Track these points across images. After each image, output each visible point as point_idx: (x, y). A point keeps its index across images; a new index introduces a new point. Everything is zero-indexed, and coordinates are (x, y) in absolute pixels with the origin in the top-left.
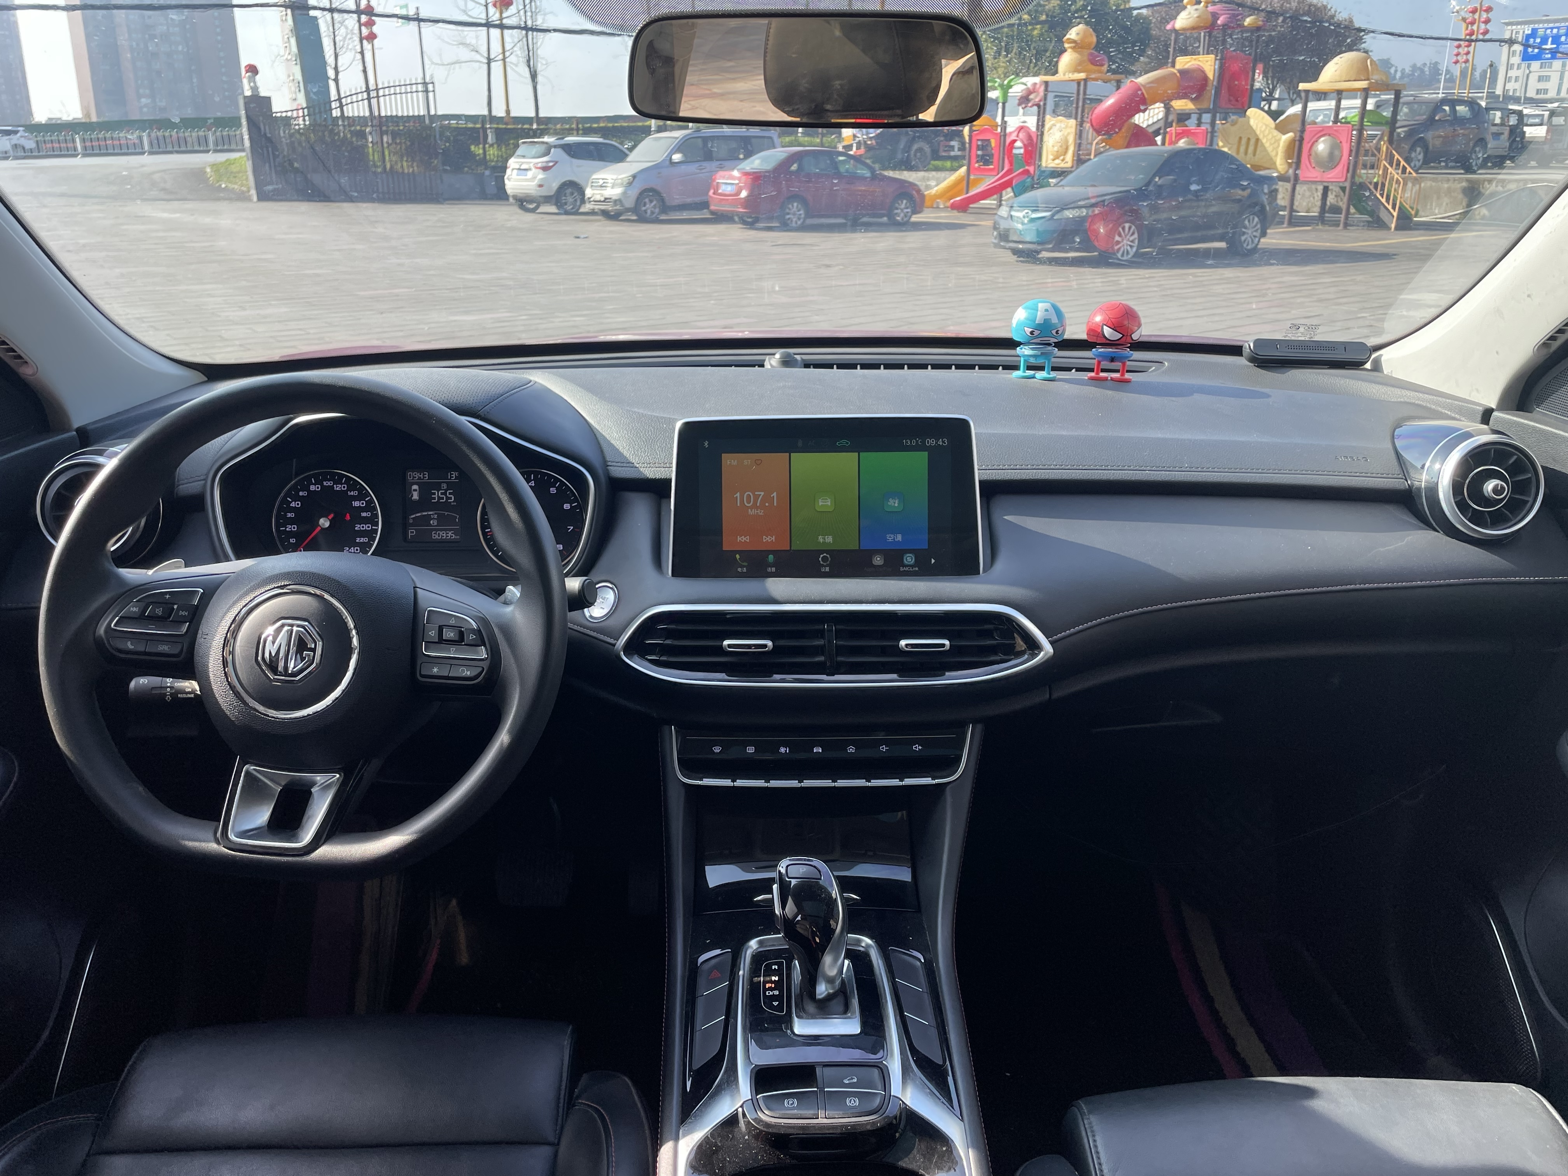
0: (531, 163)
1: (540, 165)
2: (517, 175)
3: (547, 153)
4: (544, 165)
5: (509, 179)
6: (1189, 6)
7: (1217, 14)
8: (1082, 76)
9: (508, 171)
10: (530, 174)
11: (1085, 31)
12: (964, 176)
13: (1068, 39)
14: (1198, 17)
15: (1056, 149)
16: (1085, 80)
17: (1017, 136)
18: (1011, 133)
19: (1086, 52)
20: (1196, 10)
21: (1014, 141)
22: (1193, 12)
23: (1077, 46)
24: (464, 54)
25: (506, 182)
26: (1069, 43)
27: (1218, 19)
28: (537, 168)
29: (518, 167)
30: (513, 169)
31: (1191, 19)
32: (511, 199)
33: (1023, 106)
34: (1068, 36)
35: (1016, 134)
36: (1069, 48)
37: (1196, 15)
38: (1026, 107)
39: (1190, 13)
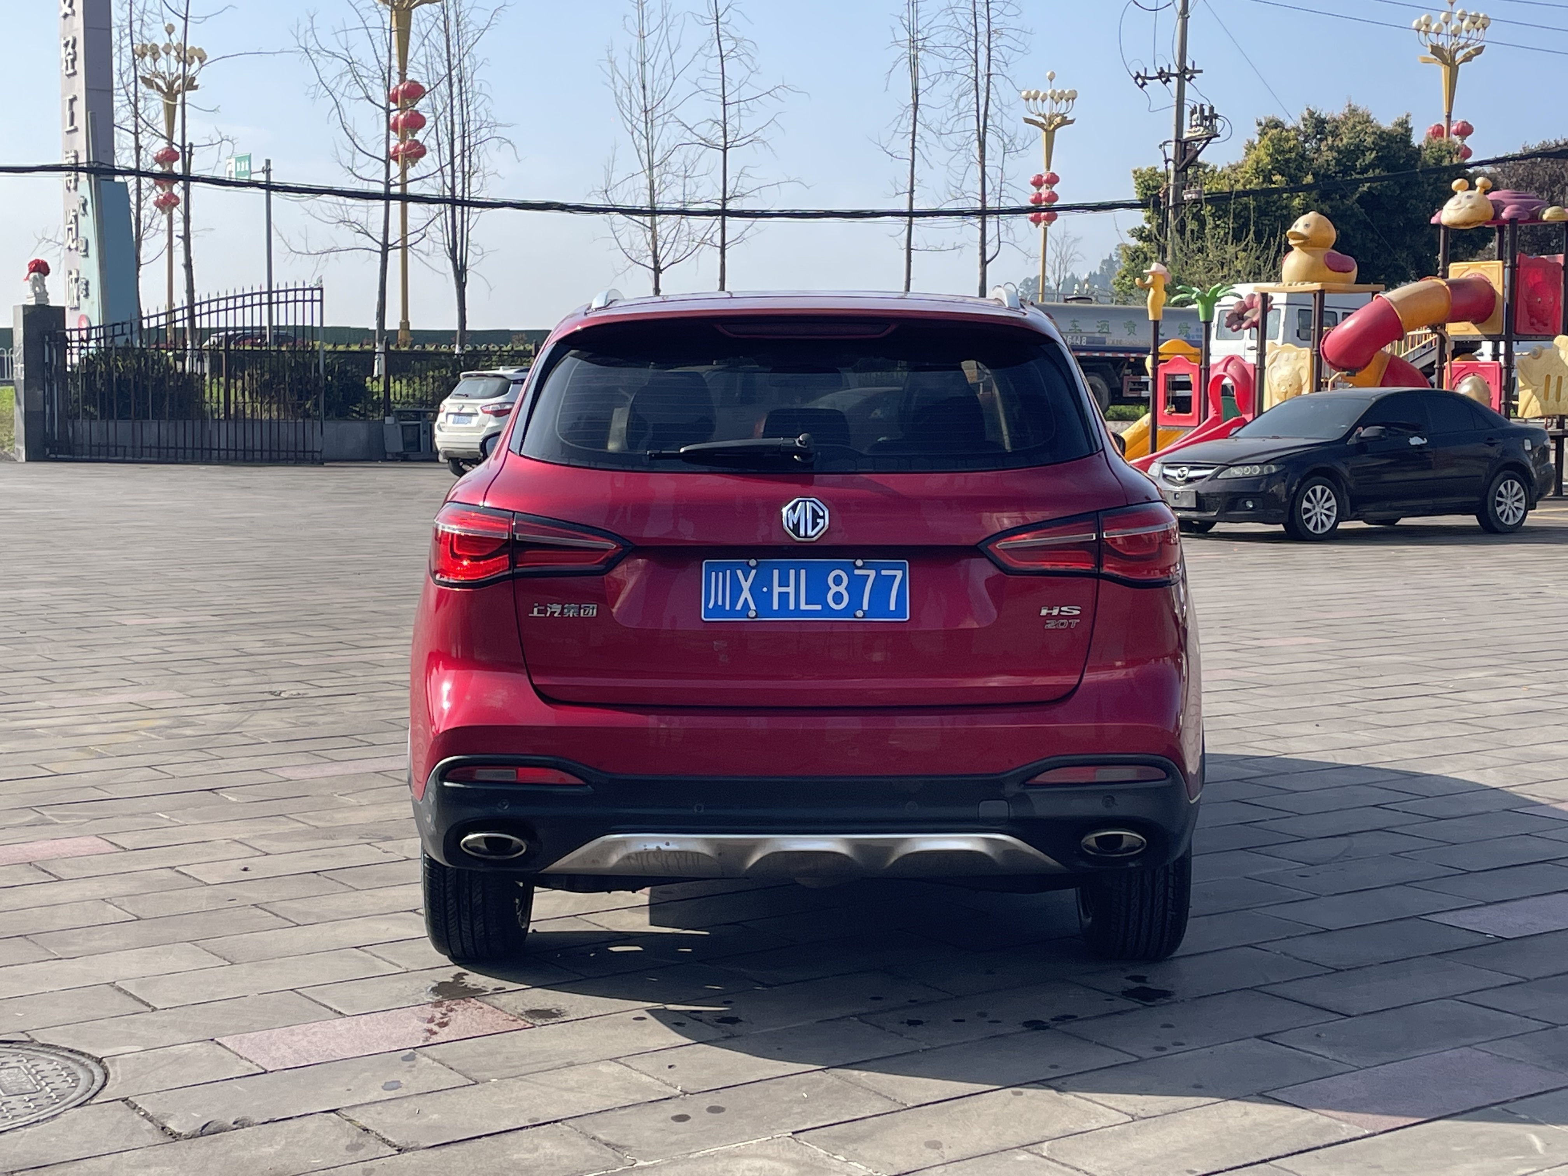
0: (478, 404)
1: (490, 408)
2: (454, 423)
3: (504, 391)
4: (498, 407)
5: (440, 429)
6: (1459, 192)
7: (1503, 203)
8: (1317, 286)
9: (441, 417)
10: (475, 421)
11: (1318, 221)
12: (1148, 427)
13: (1292, 233)
14: (1472, 207)
15: (1283, 389)
16: (1322, 292)
17: (1225, 370)
18: (1216, 366)
19: (1322, 253)
20: (1469, 197)
21: (1221, 378)
22: (1464, 200)
23: (1306, 242)
24: (347, 237)
25: (437, 431)
26: (1294, 239)
28: (487, 412)
29: (456, 411)
30: (448, 414)
31: (1462, 210)
32: (441, 458)
33: (1235, 327)
35: (1222, 366)
36: (1296, 245)
37: (1469, 205)
38: (1239, 328)
39: (1459, 203)
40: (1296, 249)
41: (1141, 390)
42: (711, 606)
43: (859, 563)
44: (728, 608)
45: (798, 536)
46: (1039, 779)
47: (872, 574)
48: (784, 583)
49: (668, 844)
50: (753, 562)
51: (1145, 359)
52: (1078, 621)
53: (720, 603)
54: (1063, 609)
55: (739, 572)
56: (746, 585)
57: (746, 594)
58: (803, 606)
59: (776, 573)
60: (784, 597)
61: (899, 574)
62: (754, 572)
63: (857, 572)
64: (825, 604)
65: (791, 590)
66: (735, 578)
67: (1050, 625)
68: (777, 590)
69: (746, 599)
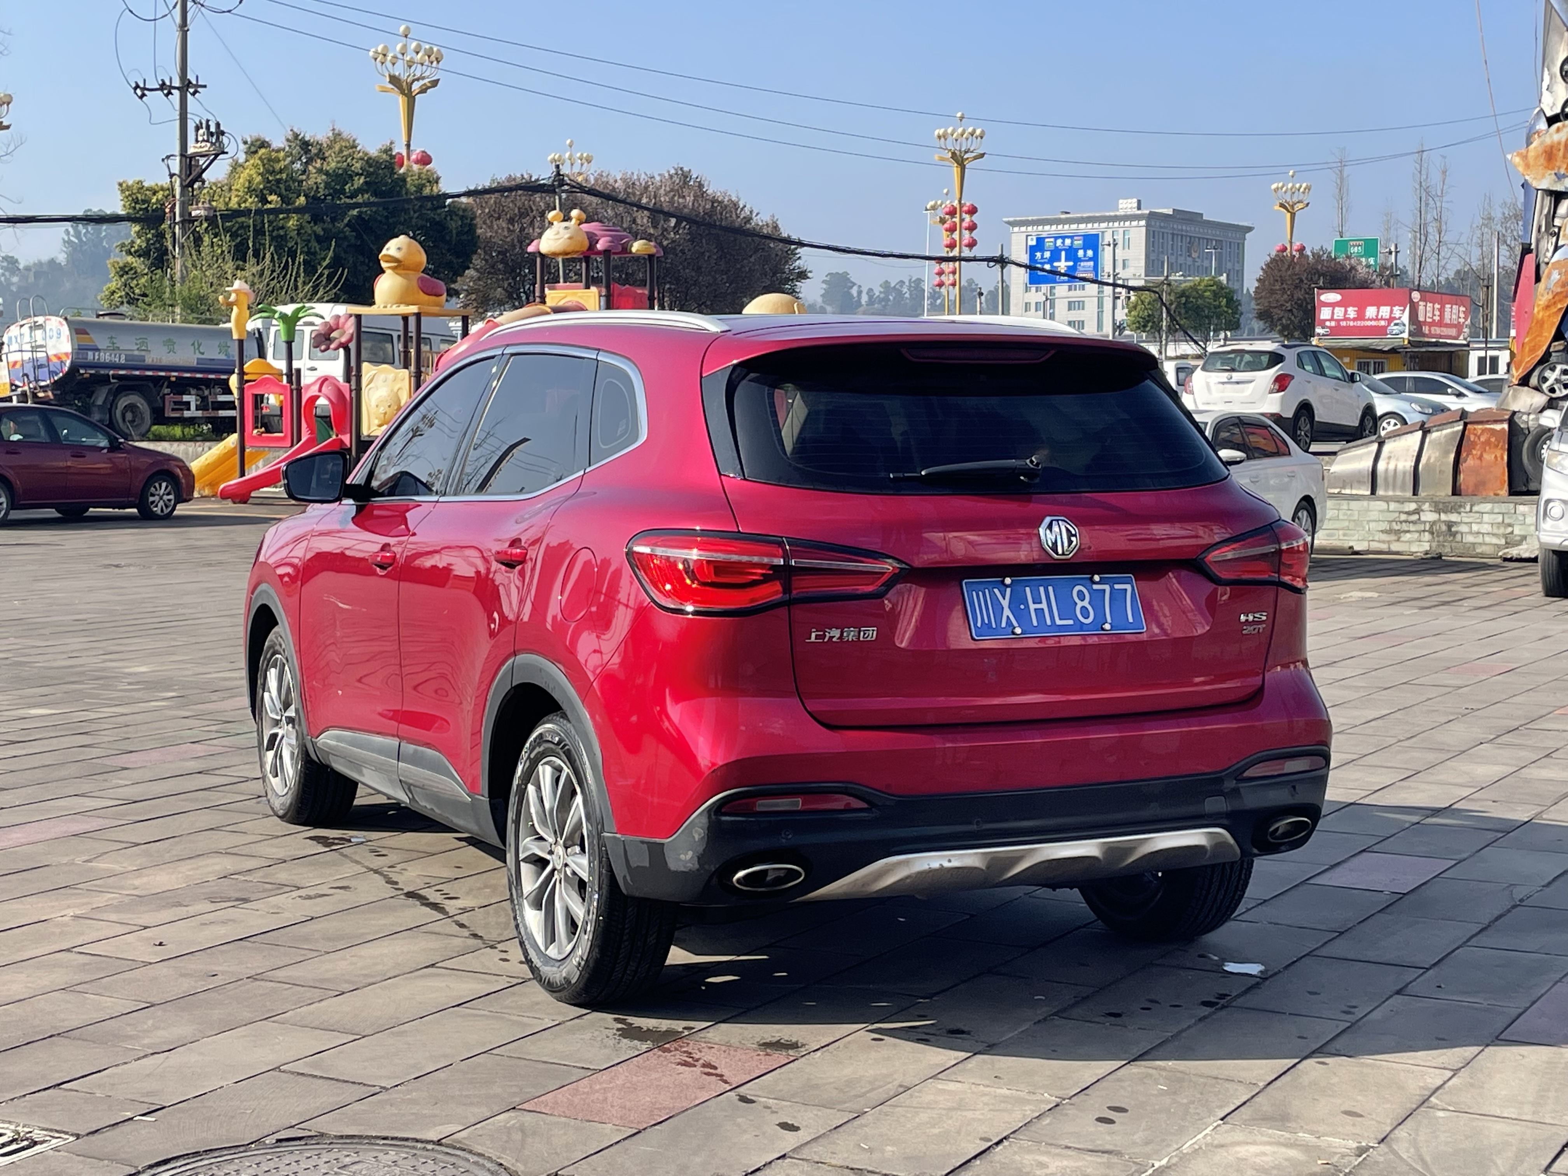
6: (555, 223)
7: (596, 235)
8: (414, 309)
11: (409, 245)
12: (235, 448)
14: (570, 238)
15: (382, 410)
16: (418, 316)
17: (320, 390)
18: (309, 386)
19: (416, 276)
20: (566, 228)
21: (315, 398)
22: (562, 231)
23: (399, 265)
26: (386, 262)
27: (597, 243)
31: (561, 240)
33: (323, 347)
34: (384, 252)
35: (317, 387)
36: (389, 268)
37: (567, 236)
38: (328, 349)
39: (558, 233)
40: (388, 271)
41: (182, 410)
42: (979, 625)
43: (1097, 578)
44: (994, 625)
45: (1057, 553)
46: (1246, 774)
48: (1037, 601)
49: (950, 861)
50: (1008, 581)
51: (228, 379)
52: (1264, 626)
53: (986, 621)
54: (1256, 615)
55: (996, 591)
56: (1005, 603)
57: (1007, 612)
58: (1058, 622)
59: (1028, 590)
60: (1040, 613)
61: (1128, 587)
62: (1008, 590)
63: (1095, 587)
64: (1075, 618)
65: (1044, 605)
66: (993, 595)
67: (1247, 630)
68: (1032, 607)
69: (1008, 617)
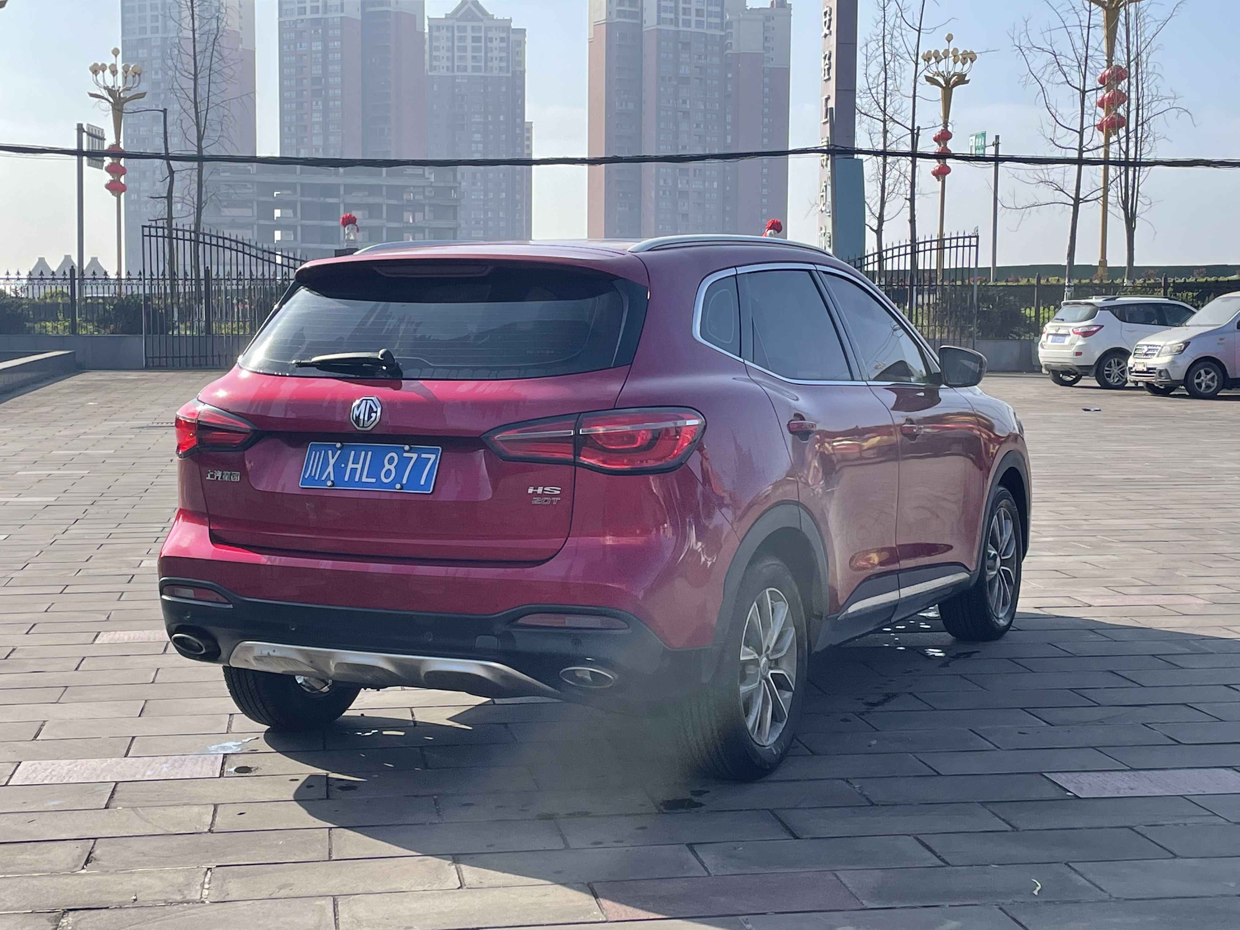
0: (1070, 327)
1: (1080, 330)
2: (1052, 342)
3: (1091, 316)
4: (1086, 329)
5: (1043, 347)
9: (1044, 337)
10: (1067, 340)
25: (1040, 349)
28: (1077, 333)
29: (1054, 332)
30: (1048, 335)
32: (1044, 370)
42: (306, 477)
43: (407, 448)
44: (317, 478)
45: (358, 426)
46: (521, 621)
47: (415, 456)
48: (355, 462)
50: (338, 445)
52: (559, 499)
53: (313, 474)
54: (545, 489)
55: (330, 452)
56: (332, 462)
57: (330, 469)
58: (364, 479)
59: (353, 453)
60: (354, 470)
61: (433, 457)
62: (339, 452)
63: (405, 455)
64: (378, 478)
65: (359, 466)
66: (326, 456)
67: (536, 501)
68: (350, 466)
69: (329, 473)
